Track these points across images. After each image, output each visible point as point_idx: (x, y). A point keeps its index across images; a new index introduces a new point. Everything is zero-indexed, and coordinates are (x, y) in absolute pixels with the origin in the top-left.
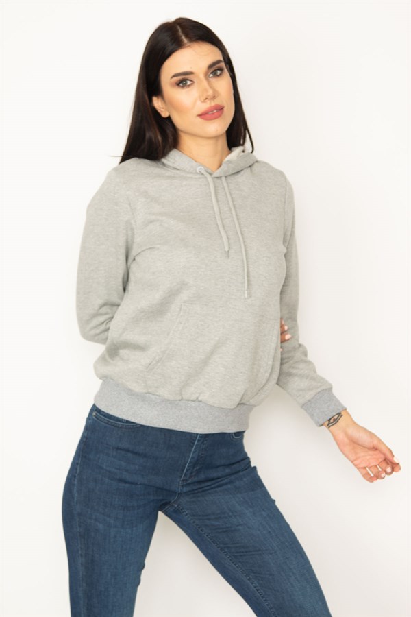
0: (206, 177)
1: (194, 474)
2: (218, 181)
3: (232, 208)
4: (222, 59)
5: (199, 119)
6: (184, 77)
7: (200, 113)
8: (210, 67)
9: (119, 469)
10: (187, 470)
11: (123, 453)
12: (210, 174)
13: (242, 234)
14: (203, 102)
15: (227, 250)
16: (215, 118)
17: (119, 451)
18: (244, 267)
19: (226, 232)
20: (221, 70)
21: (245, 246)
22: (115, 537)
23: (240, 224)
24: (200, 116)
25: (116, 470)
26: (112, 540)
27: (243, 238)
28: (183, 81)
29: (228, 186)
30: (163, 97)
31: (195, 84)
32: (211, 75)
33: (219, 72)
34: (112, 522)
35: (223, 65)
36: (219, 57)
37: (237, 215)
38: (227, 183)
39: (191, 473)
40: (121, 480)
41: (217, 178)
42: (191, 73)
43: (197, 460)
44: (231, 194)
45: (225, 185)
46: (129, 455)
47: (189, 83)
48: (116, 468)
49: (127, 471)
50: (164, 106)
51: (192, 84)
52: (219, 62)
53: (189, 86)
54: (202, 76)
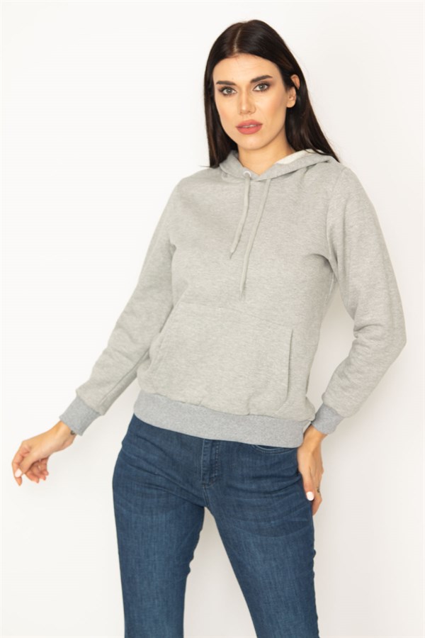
5: (237, 130)
6: (228, 85)
7: (237, 125)
9: (138, 457)
11: (143, 441)
15: (232, 252)
16: (251, 133)
17: (139, 439)
20: (268, 84)
22: (136, 523)
24: (237, 128)
25: (135, 458)
26: (133, 526)
31: (237, 95)
34: (133, 507)
40: (139, 468)
46: (148, 444)
48: (135, 455)
49: (146, 460)
53: (234, 94)
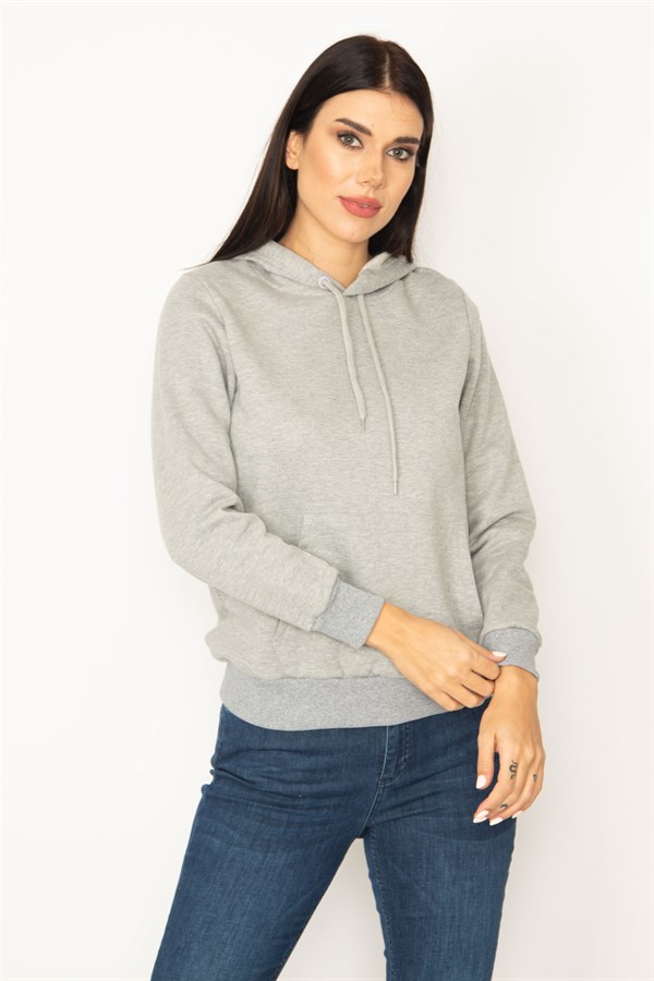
0: (334, 295)
1: (402, 767)
2: (352, 302)
3: (373, 348)
4: (419, 139)
5: (338, 203)
6: (354, 130)
7: (345, 195)
8: (399, 140)
10: (389, 762)
12: (342, 291)
13: (388, 389)
14: (361, 184)
15: (363, 417)
16: (361, 216)
18: (390, 444)
19: (361, 388)
20: (410, 153)
21: (392, 407)
23: (384, 373)
24: (342, 198)
27: (390, 395)
28: (350, 136)
29: (368, 311)
30: (305, 140)
31: (364, 151)
32: (391, 153)
33: (404, 155)
35: (416, 147)
36: (418, 135)
37: (380, 360)
38: (366, 306)
39: (397, 766)
41: (351, 296)
42: (369, 133)
43: (400, 741)
44: (371, 325)
45: (363, 310)
47: (356, 143)
50: (298, 153)
51: (358, 147)
52: (413, 140)
53: (353, 148)
54: (379, 147)
